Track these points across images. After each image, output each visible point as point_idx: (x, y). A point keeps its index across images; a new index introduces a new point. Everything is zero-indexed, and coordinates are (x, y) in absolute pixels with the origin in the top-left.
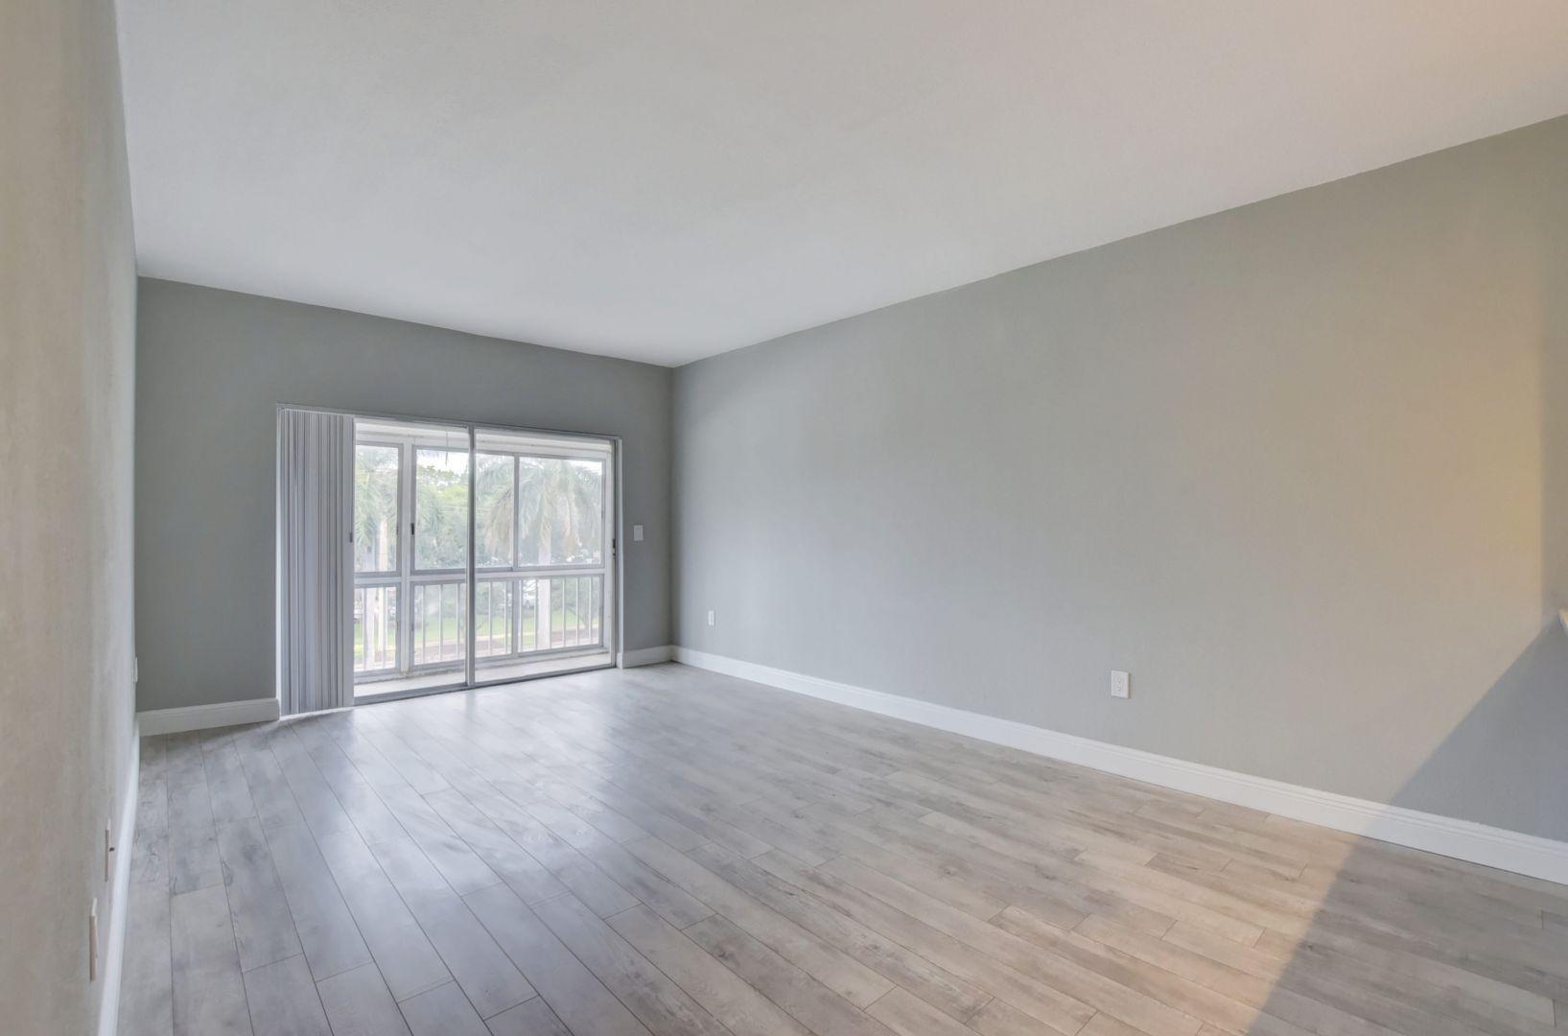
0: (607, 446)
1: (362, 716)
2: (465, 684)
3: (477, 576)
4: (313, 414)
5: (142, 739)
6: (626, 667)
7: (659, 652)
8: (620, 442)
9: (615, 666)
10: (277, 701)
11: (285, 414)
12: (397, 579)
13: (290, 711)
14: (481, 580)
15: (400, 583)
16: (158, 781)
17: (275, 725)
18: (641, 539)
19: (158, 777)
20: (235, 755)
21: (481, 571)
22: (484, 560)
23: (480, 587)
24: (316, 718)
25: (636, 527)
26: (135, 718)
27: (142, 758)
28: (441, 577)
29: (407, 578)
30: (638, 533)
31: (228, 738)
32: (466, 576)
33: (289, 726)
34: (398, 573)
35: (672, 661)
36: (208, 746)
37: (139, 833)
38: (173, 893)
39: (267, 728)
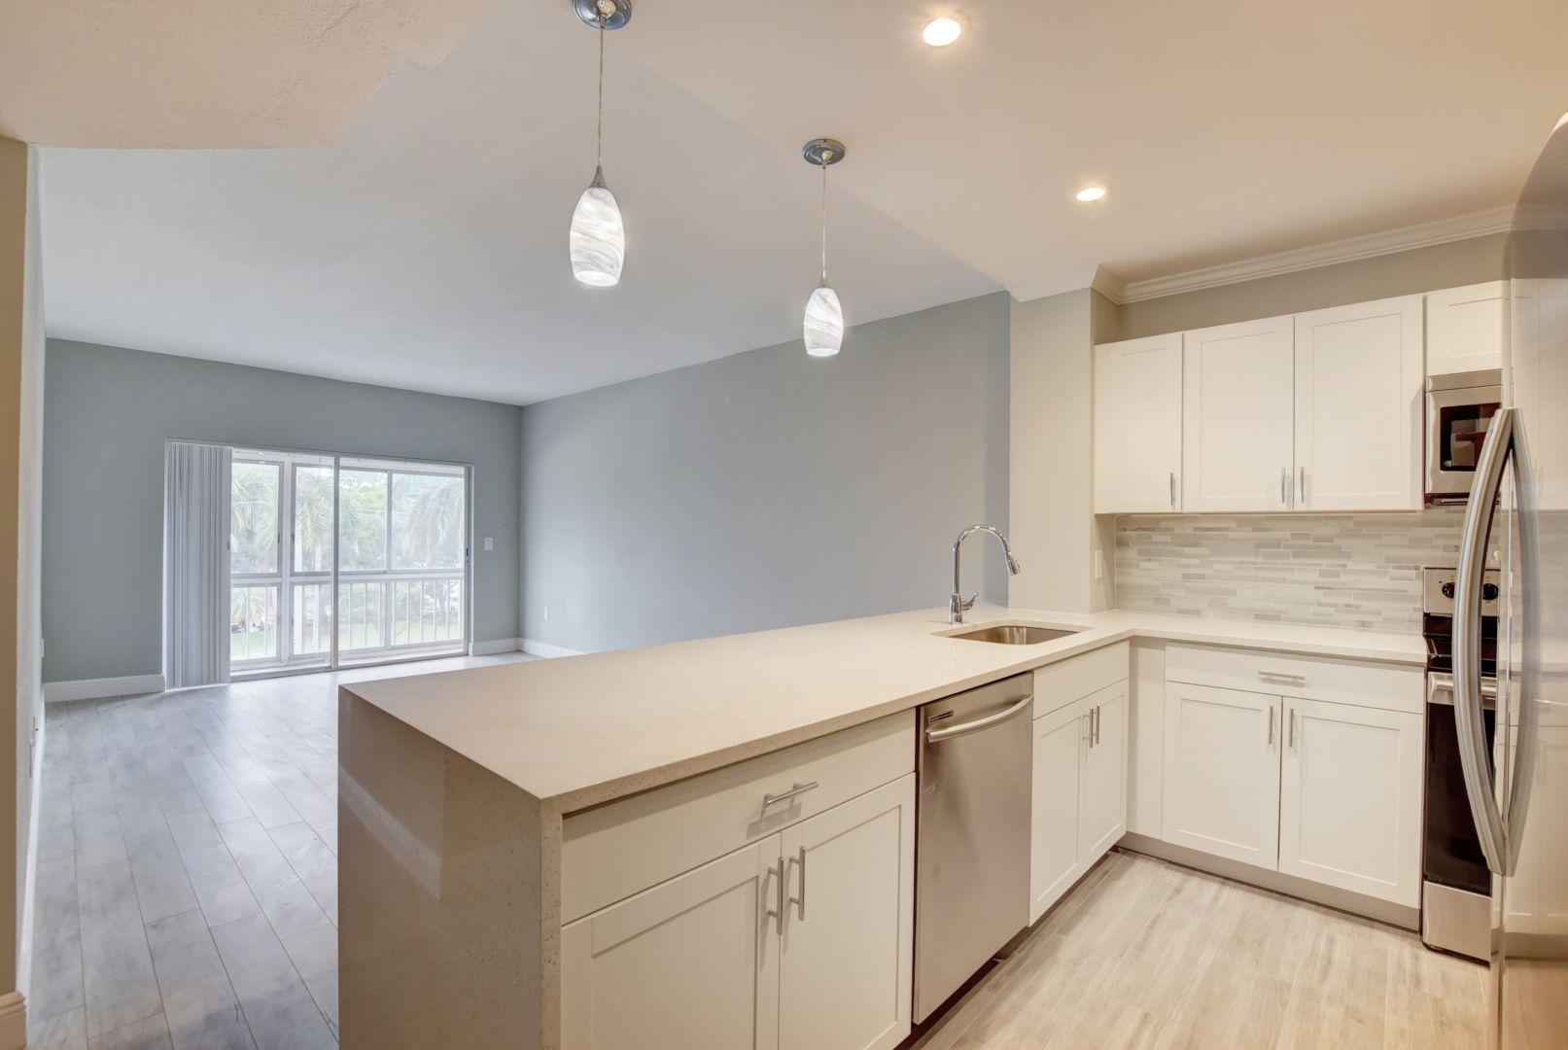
0: (461, 470)
1: (236, 690)
2: (330, 667)
3: (340, 578)
4: (197, 446)
5: (46, 704)
6: (476, 655)
7: (509, 643)
8: (473, 468)
9: (467, 655)
10: (163, 677)
11: (172, 447)
12: (278, 580)
13: (173, 685)
14: (344, 582)
15: (281, 583)
16: (61, 729)
17: (160, 695)
18: (491, 549)
19: (61, 726)
20: (123, 714)
21: (343, 574)
22: (346, 563)
23: (341, 587)
24: (196, 690)
25: (486, 539)
26: (42, 687)
27: (46, 716)
28: (311, 577)
29: (287, 579)
30: (489, 544)
31: (121, 703)
32: (331, 578)
33: (173, 695)
34: (279, 575)
35: (519, 651)
36: (101, 709)
37: (47, 756)
38: (73, 784)
39: (155, 697)
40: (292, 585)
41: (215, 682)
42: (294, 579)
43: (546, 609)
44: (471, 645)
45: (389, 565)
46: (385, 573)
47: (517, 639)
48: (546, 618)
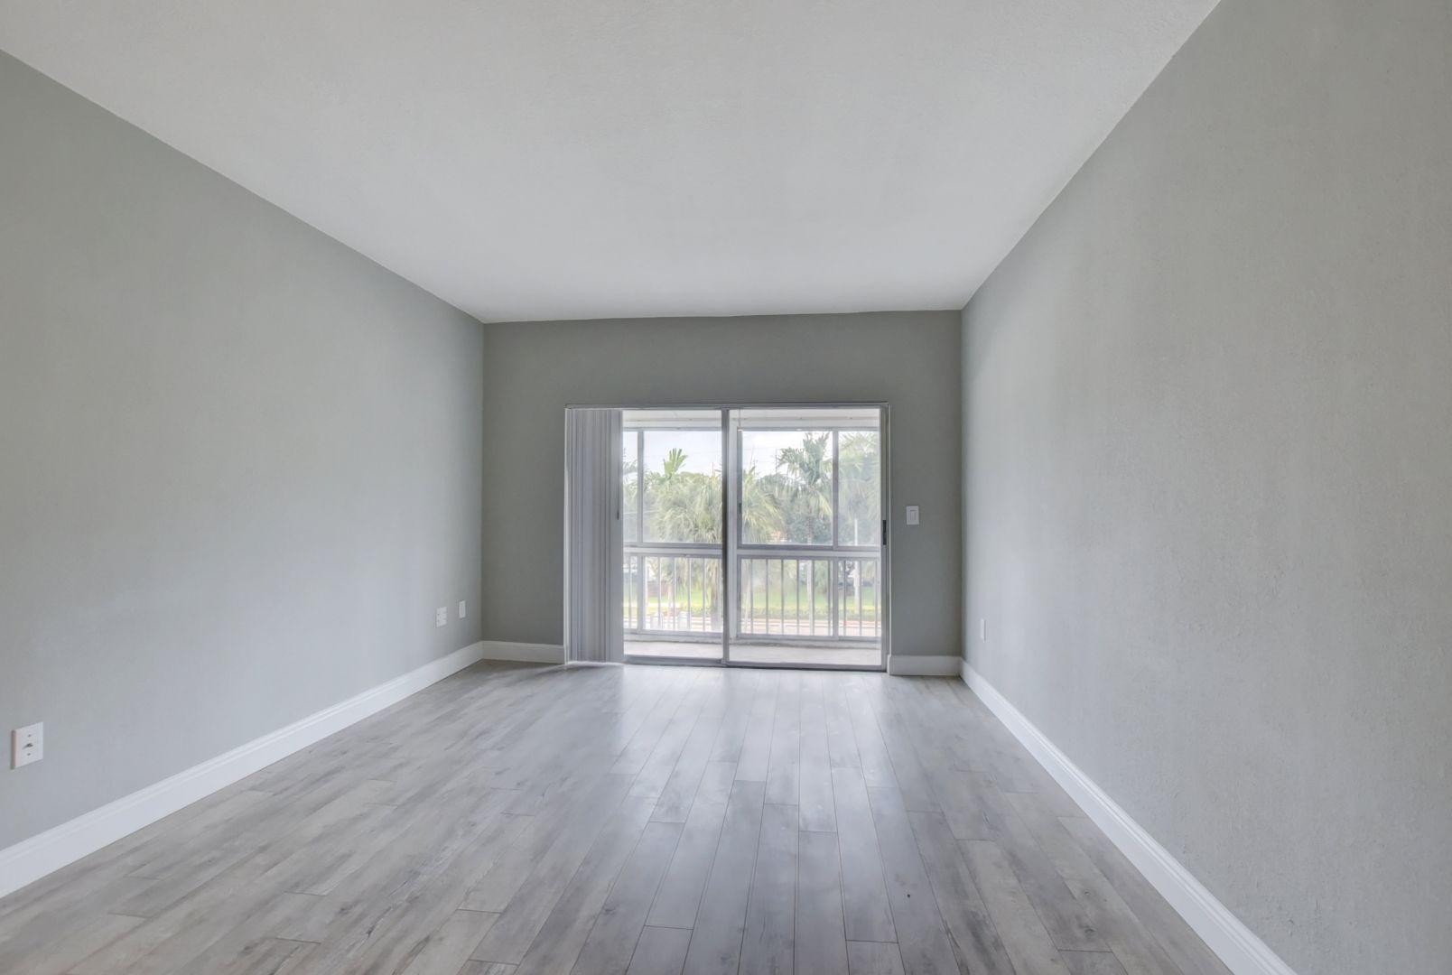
40: (740, 558)
41: (605, 661)
42: (742, 552)
43: (982, 621)
44: (889, 656)
45: (836, 542)
46: (831, 549)
47: (957, 658)
48: (982, 637)
